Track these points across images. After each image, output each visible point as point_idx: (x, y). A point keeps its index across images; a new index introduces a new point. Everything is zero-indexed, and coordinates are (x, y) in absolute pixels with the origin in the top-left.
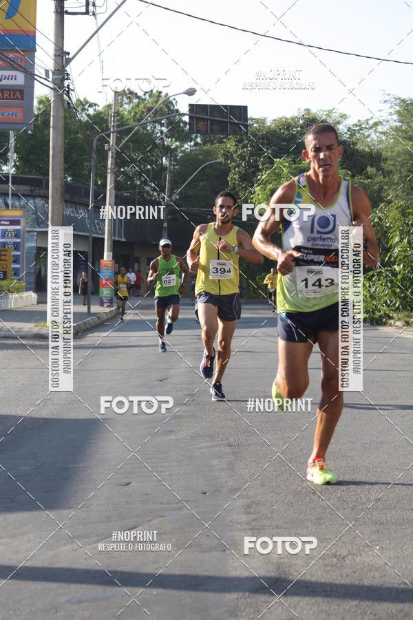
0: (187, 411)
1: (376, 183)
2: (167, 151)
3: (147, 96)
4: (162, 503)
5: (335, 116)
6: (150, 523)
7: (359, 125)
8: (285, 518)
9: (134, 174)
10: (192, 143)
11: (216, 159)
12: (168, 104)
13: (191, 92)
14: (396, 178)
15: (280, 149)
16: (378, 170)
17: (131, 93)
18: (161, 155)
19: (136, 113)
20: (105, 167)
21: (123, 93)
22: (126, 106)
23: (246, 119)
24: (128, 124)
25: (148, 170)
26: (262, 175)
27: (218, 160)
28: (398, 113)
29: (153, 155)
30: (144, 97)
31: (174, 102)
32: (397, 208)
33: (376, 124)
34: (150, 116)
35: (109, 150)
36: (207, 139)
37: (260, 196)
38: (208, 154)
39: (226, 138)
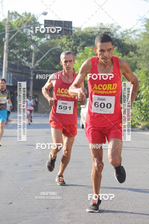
0: (40, 168)
1: (134, 60)
2: (33, 42)
3: (24, 15)
4: (27, 213)
5: (115, 26)
6: (21, 222)
7: (126, 31)
8: (87, 221)
9: (17, 53)
10: (46, 39)
11: (57, 46)
12: (34, 19)
13: (45, 14)
14: (144, 57)
15: (88, 42)
16: (135, 53)
17: (16, 13)
18: (30, 44)
19: (18, 23)
20: (3, 49)
21: (12, 13)
22: (14, 20)
23: (71, 28)
24: (14, 29)
25: (24, 52)
26: (79, 55)
27: (58, 47)
28: (145, 25)
29: (26, 44)
30: (22, 16)
31: (36, 18)
32: (144, 72)
33: (135, 31)
34: (25, 25)
35: (5, 41)
36: (53, 37)
37: (78, 65)
38: (53, 44)
39: (62, 36)
